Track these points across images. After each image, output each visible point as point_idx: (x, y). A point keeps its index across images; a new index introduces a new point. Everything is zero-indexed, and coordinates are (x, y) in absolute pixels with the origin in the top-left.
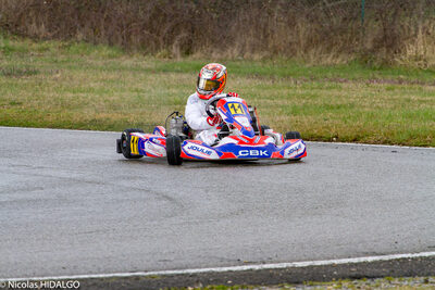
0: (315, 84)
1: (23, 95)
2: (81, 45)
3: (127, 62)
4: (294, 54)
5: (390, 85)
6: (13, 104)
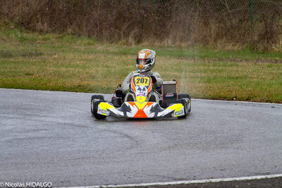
1: (34, 69)
2: (70, 36)
3: (100, 47)
4: (208, 44)
5: (270, 64)
6: (27, 74)
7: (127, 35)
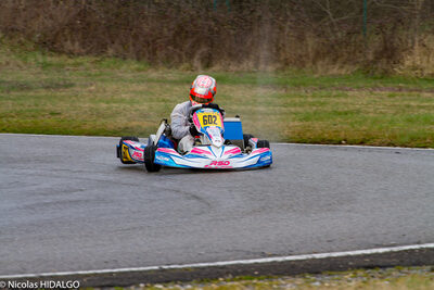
1: (61, 106)
2: (112, 60)
4: (304, 66)
5: (391, 93)
6: (52, 114)
7: (191, 56)
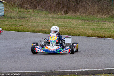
0: (99, 23)
1: (23, 23)
2: (38, 11)
3: (50, 15)
4: (94, 15)
6: (20, 26)
7: (61, 10)
